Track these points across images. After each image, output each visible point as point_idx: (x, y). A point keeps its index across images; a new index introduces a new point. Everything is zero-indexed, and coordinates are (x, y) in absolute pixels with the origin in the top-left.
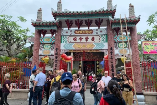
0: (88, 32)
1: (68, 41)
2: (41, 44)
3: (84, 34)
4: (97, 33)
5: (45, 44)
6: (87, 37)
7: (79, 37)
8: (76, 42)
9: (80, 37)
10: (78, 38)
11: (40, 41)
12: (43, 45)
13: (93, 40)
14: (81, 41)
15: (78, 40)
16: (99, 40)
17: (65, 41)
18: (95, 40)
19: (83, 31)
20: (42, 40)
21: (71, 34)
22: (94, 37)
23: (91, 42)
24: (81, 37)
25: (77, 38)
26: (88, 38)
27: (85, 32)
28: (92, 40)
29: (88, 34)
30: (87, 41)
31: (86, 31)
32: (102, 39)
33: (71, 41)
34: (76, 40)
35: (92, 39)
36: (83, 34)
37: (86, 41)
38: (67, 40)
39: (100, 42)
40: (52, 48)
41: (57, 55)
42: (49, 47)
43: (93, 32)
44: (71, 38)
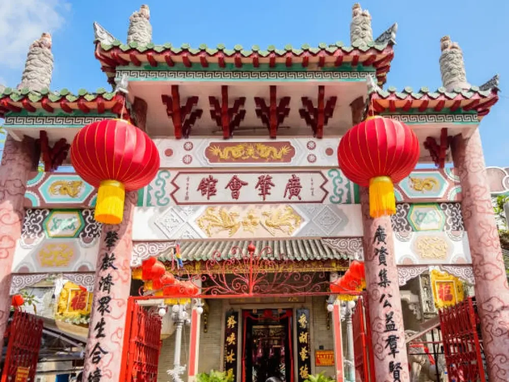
0: (272, 153)
1: (172, 195)
2: (34, 210)
3: (251, 160)
4: (312, 158)
5: (52, 209)
6: (266, 175)
7: (228, 178)
8: (213, 199)
9: (232, 176)
10: (223, 180)
11: (29, 194)
12: (41, 216)
13: (292, 194)
14: (235, 196)
15: (223, 193)
16: (324, 193)
17: (158, 198)
18: (305, 194)
19: (245, 149)
20: (40, 189)
21: (188, 159)
22: (297, 175)
23: (287, 199)
24: (235, 178)
25: (215, 182)
26: (272, 181)
27: (256, 155)
28: (288, 194)
29: (271, 160)
30: (267, 196)
31: (263, 148)
32: (336, 187)
33: (187, 198)
34: (213, 191)
35: (287, 188)
36: (246, 161)
37: (261, 199)
38: (170, 188)
39: (327, 201)
40: (88, 232)
41: (109, 270)
42: (74, 228)
43: (292, 152)
44: (188, 179)
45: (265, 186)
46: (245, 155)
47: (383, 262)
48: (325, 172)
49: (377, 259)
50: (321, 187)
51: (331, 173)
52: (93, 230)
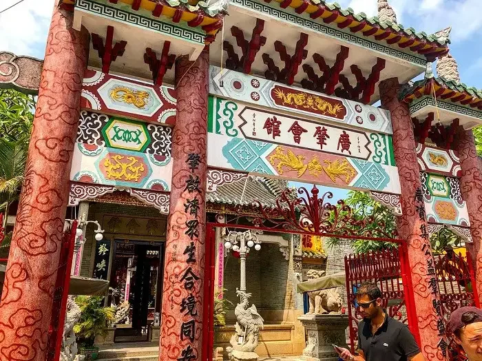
0: (327, 108)
1: (240, 127)
3: (311, 110)
4: (359, 120)
5: (113, 117)
6: (322, 126)
7: (290, 122)
8: (277, 139)
9: (293, 121)
10: (286, 124)
12: (98, 121)
13: (344, 148)
14: (297, 140)
15: (286, 137)
16: (368, 152)
17: (227, 128)
18: (353, 149)
19: (306, 98)
20: (98, 91)
21: (256, 96)
22: (347, 132)
23: (340, 152)
24: (296, 123)
25: (279, 123)
26: (327, 133)
27: (315, 106)
28: (341, 148)
29: (328, 114)
30: (324, 146)
31: (321, 101)
32: (376, 148)
33: (254, 134)
34: (277, 133)
35: (340, 141)
36: (306, 110)
37: (319, 147)
38: (237, 121)
39: (371, 160)
40: (156, 149)
42: (140, 142)
43: (344, 111)
44: (254, 116)
45: (322, 136)
46: (306, 104)
48: (368, 134)
50: (366, 147)
51: (373, 136)
52: (161, 148)
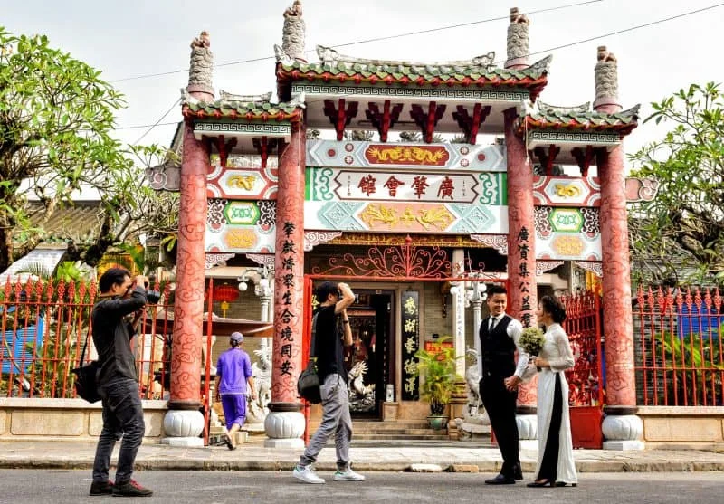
0: (427, 156)
1: (335, 190)
2: (215, 200)
3: (408, 162)
4: (465, 163)
5: (231, 200)
6: (421, 176)
7: (386, 177)
8: (372, 196)
9: (389, 176)
10: (382, 179)
11: (210, 186)
12: (221, 205)
13: (445, 194)
14: (393, 193)
15: (381, 191)
16: (475, 194)
17: (323, 193)
18: (456, 194)
19: (403, 151)
20: (219, 182)
21: (349, 159)
22: (450, 177)
23: (440, 199)
24: (392, 177)
25: (374, 180)
26: (427, 182)
27: (413, 158)
28: (442, 194)
29: (427, 163)
30: (422, 195)
31: (420, 152)
32: (486, 189)
33: (349, 194)
34: (372, 189)
35: (441, 188)
36: (403, 163)
37: (416, 197)
38: (333, 185)
39: (477, 202)
40: (264, 221)
41: (290, 253)
42: (252, 217)
43: (446, 157)
44: (349, 177)
45: (420, 186)
46: (402, 158)
47: (524, 255)
48: (477, 176)
49: (519, 254)
50: (472, 189)
51: (482, 177)
52: (268, 219)
